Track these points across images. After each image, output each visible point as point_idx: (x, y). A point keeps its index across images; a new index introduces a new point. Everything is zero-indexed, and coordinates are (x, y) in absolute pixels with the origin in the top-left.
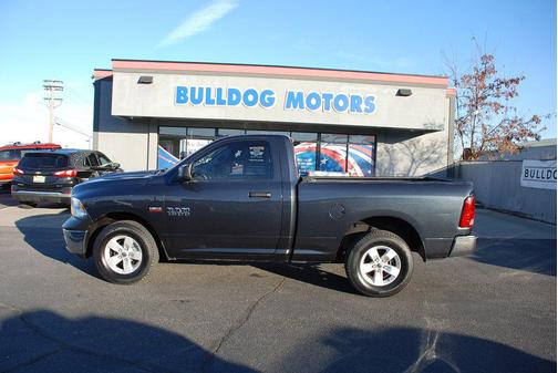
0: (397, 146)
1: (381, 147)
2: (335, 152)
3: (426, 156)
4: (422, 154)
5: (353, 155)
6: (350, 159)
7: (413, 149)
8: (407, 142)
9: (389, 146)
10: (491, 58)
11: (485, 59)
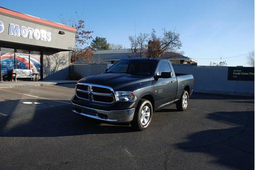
0: (51, 57)
1: (45, 57)
2: (24, 59)
3: (61, 62)
4: (60, 60)
5: (32, 61)
6: (31, 62)
7: (56, 58)
8: (54, 55)
9: (47, 56)
10: (83, 22)
11: (81, 22)
